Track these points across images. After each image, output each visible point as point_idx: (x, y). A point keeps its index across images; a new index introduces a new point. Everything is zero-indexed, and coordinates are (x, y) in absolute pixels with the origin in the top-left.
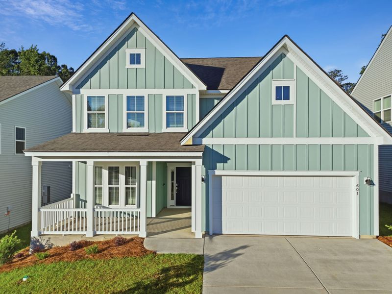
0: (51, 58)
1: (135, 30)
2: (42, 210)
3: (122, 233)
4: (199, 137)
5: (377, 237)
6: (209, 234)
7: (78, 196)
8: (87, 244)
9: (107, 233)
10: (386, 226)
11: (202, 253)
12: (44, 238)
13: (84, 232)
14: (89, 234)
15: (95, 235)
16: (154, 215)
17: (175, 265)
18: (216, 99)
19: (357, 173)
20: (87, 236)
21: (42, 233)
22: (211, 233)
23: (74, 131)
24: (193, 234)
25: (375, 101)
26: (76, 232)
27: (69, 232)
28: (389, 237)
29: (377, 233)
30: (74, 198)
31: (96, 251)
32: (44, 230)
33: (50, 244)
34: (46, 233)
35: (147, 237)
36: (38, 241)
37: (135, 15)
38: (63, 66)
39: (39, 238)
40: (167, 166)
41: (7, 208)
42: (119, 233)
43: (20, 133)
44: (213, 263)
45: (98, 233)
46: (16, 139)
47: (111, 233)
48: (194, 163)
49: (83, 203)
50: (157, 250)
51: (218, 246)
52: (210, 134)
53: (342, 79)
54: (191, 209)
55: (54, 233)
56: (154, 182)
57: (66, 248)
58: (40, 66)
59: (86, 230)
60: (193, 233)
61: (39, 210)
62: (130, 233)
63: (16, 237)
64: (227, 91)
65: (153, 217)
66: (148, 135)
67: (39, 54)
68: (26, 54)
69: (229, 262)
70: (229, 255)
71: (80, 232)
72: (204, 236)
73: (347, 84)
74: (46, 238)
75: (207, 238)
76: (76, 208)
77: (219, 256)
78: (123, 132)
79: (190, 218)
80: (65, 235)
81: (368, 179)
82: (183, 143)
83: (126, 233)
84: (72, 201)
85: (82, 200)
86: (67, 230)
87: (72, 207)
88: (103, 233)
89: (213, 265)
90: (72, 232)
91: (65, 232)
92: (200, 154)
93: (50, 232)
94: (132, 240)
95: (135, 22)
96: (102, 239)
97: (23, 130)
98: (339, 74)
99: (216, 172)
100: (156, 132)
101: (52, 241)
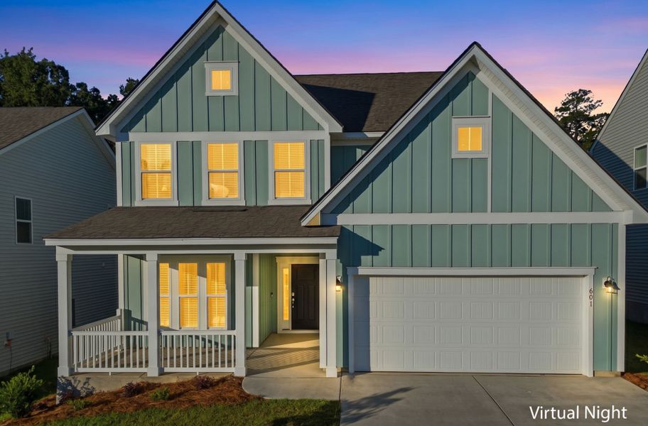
0: (57, 71)
1: (220, 30)
2: (75, 333)
3: (207, 369)
4: (331, 213)
5: (622, 374)
6: (348, 372)
7: (128, 313)
8: (150, 386)
9: (181, 369)
10: (638, 355)
11: (338, 399)
12: (79, 378)
13: (143, 370)
14: (152, 371)
15: (162, 373)
16: (256, 344)
17: (295, 415)
18: (359, 147)
19: (591, 271)
20: (149, 375)
21: (76, 371)
22: (351, 370)
23: (119, 204)
24: (323, 371)
25: (638, 149)
26: (131, 369)
27: (119, 370)
28: (643, 374)
29: (621, 367)
30: (121, 316)
31: (167, 397)
32: (79, 365)
33: (90, 387)
34: (81, 370)
35: (246, 376)
36: (70, 384)
37: (220, 4)
38: (80, 85)
39: (71, 378)
40: (276, 263)
41: (7, 334)
42: (201, 370)
43: (23, 208)
44: (354, 412)
45: (167, 370)
46: (18, 218)
47: (188, 369)
48: (324, 256)
49: (137, 324)
50: (264, 394)
51: (363, 388)
52: (350, 208)
53: (592, 107)
54: (318, 334)
55: (94, 370)
56: (256, 289)
57: (116, 394)
58: (40, 85)
59: (147, 366)
60: (322, 369)
61: (70, 334)
62: (220, 369)
63: (34, 376)
64: (379, 134)
65: (254, 346)
66: (245, 210)
67: (36, 64)
68: (14, 64)
69: (380, 410)
70: (380, 400)
71: (138, 370)
72: (340, 374)
73: (602, 115)
74: (82, 379)
75: (345, 377)
76: (125, 330)
77: (364, 402)
78: (203, 205)
79: (317, 348)
80: (113, 374)
81: (609, 279)
82: (304, 223)
83: (213, 369)
84: (119, 320)
85: (136, 320)
86: (116, 366)
87: (119, 330)
88: (175, 369)
89: (354, 414)
90: (125, 370)
91: (113, 370)
92: (334, 241)
93: (88, 370)
94: (223, 380)
95: (220, 17)
96: (174, 380)
97: (28, 202)
98: (586, 97)
99: (359, 270)
100: (258, 205)
101: (92, 384)
